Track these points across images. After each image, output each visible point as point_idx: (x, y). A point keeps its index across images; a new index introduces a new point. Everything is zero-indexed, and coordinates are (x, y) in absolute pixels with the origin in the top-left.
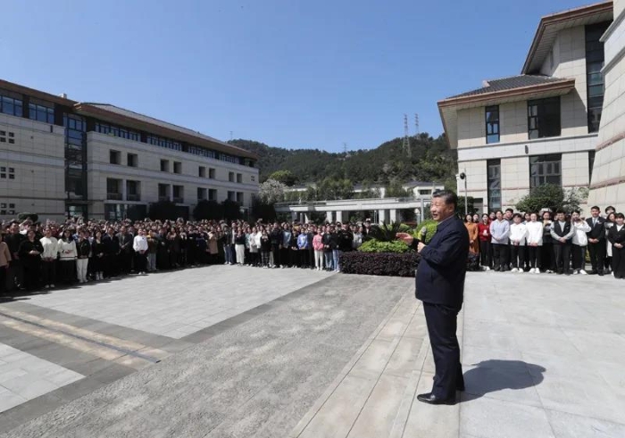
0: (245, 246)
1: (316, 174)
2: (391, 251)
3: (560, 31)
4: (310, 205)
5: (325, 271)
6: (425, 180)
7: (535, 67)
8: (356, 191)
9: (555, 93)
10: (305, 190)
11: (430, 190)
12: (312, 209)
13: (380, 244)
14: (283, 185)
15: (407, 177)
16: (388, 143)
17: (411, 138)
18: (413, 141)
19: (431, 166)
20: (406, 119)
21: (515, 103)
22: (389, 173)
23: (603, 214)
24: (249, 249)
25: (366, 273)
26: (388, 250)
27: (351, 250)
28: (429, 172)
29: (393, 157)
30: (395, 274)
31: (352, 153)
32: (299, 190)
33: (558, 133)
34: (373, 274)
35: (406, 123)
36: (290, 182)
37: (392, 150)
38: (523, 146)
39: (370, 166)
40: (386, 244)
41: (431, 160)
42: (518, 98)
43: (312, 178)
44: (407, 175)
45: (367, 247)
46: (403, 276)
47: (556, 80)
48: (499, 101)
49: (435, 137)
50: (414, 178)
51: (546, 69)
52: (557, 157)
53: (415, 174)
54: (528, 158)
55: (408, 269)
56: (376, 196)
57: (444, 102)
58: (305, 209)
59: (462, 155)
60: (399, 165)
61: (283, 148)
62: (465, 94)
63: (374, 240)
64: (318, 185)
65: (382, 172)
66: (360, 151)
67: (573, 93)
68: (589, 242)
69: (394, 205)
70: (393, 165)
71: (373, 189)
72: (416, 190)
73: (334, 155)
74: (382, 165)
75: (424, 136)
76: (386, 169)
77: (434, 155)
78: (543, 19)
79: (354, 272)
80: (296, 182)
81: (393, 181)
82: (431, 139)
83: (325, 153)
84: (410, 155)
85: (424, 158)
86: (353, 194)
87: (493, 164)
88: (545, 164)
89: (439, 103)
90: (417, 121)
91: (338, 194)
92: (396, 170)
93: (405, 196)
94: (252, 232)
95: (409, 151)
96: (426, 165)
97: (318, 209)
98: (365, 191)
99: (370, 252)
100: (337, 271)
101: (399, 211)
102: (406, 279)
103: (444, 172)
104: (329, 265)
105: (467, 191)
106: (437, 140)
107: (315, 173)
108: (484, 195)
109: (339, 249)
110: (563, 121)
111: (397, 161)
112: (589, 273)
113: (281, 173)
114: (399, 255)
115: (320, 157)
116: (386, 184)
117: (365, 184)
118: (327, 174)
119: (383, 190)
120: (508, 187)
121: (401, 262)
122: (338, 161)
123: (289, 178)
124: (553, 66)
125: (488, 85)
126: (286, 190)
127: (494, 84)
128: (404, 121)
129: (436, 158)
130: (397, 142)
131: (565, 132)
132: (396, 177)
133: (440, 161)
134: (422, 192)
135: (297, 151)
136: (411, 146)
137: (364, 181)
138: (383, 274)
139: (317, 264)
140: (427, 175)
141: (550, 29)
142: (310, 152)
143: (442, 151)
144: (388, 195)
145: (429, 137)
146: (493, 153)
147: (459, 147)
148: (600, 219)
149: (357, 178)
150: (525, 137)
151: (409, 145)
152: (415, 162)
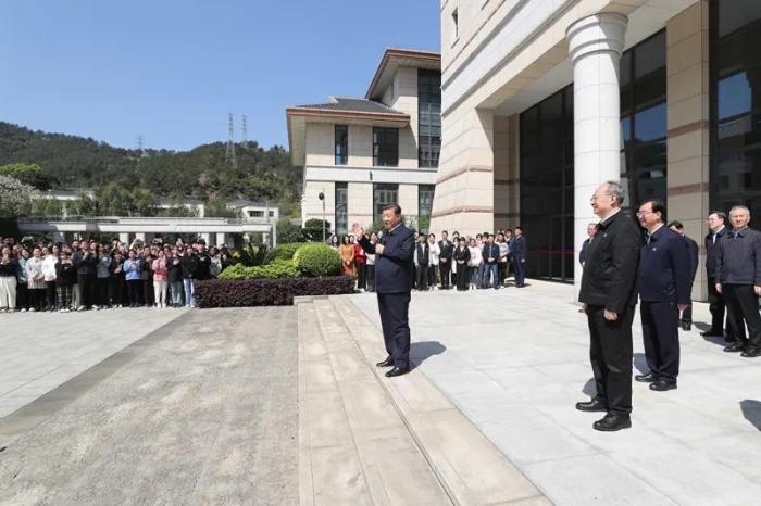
0: (17, 279)
1: (89, 176)
2: (263, 277)
3: (400, 67)
4: (88, 222)
5: (171, 308)
6: (253, 199)
7: (377, 96)
8: (164, 207)
9: (395, 125)
10: (72, 198)
11: (263, 212)
12: (92, 228)
13: (248, 269)
14: (30, 187)
15: (231, 193)
16: (206, 146)
17: (236, 145)
18: (240, 149)
19: (262, 184)
20: (231, 119)
21: (362, 126)
22: (207, 186)
23: (450, 238)
24: (26, 284)
25: (233, 306)
26: (259, 276)
27: (210, 278)
28: (259, 190)
29: (213, 165)
30: (269, 303)
31: (151, 152)
32: (60, 198)
33: (395, 163)
34: (242, 305)
35: (231, 125)
36: (42, 184)
37: (211, 156)
38: (368, 172)
39: (181, 175)
40: (257, 268)
41: (261, 176)
42: (365, 123)
43: (82, 181)
44: (231, 192)
45: (231, 272)
46: (278, 305)
47: (393, 112)
48: (347, 122)
49: (266, 149)
50: (240, 196)
51: (387, 98)
52: (395, 186)
53: (242, 191)
54: (371, 185)
55: (285, 296)
56: (193, 215)
57: (294, 110)
58: (82, 227)
59: (309, 174)
60: (221, 177)
61: (21, 125)
62: (316, 106)
63: (238, 265)
64: (98, 194)
65: (197, 185)
66: (164, 151)
67: (408, 127)
68: (440, 262)
69: (221, 227)
70: (212, 176)
71: (188, 206)
72: (245, 210)
73: (122, 152)
74: (198, 174)
75: (253, 145)
76: (202, 180)
77: (265, 170)
78: (388, 50)
79: (216, 306)
80: (54, 185)
81: (213, 197)
82: (261, 150)
83: (105, 146)
84: (235, 167)
85: (253, 173)
86: (157, 210)
87: (341, 186)
88: (385, 192)
89: (288, 110)
90: (244, 125)
91: (133, 209)
92: (217, 183)
93: (232, 217)
94: (31, 256)
95: (234, 160)
96: (254, 180)
97: (104, 228)
98: (176, 207)
99: (237, 279)
100: (190, 306)
101: (229, 235)
102: (283, 307)
103: (276, 191)
104: (177, 299)
105: (325, 215)
106: (268, 152)
107: (87, 175)
108: (332, 220)
109: (192, 278)
110: (400, 153)
111: (219, 172)
112: (440, 288)
113: (23, 167)
114: (274, 281)
115: (97, 151)
116: (204, 199)
117: (174, 198)
118: (111, 177)
119: (201, 208)
120: (355, 212)
121: (278, 289)
122: (129, 162)
123: (38, 177)
124: (393, 98)
125: (336, 102)
126: (35, 195)
127: (343, 102)
128: (229, 121)
129: (267, 174)
130: (218, 145)
131: (403, 162)
132: (217, 192)
133: (271, 178)
134: (252, 214)
135: (50, 135)
136: (237, 154)
137: (172, 194)
138: (256, 304)
139: (157, 300)
140: (256, 193)
141: (394, 62)
142: (76, 141)
143: (274, 166)
144: (209, 214)
145: (259, 147)
146: (341, 175)
147: (307, 164)
148: (449, 242)
149: (161, 187)
150: (368, 161)
151: (233, 153)
152: (241, 176)
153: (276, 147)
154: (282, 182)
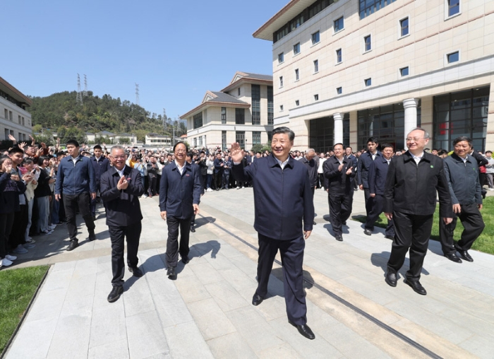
3: (245, 83)
9: (243, 107)
18: (84, 96)
19: (103, 120)
20: (79, 77)
21: (231, 108)
22: (70, 122)
28: (103, 124)
29: (71, 108)
33: (244, 123)
35: (79, 81)
37: (68, 102)
38: (234, 127)
39: (56, 115)
41: (102, 115)
49: (100, 97)
52: (243, 132)
54: (235, 132)
60: (78, 116)
65: (64, 121)
67: (248, 109)
70: (72, 115)
75: (90, 93)
76: (66, 118)
77: (104, 111)
78: (242, 78)
82: (97, 97)
84: (85, 109)
85: (96, 113)
87: (224, 132)
88: (240, 134)
90: (85, 81)
92: (76, 120)
96: (98, 117)
103: (114, 125)
106: (102, 99)
110: (246, 120)
111: (76, 112)
120: (229, 143)
124: (240, 95)
128: (77, 79)
129: (105, 113)
131: (246, 124)
133: (109, 116)
140: (101, 126)
141: (244, 81)
143: (108, 108)
145: (94, 95)
146: (224, 128)
150: (234, 123)
151: (81, 100)
152: (90, 115)
153: (106, 95)
154: (115, 119)
